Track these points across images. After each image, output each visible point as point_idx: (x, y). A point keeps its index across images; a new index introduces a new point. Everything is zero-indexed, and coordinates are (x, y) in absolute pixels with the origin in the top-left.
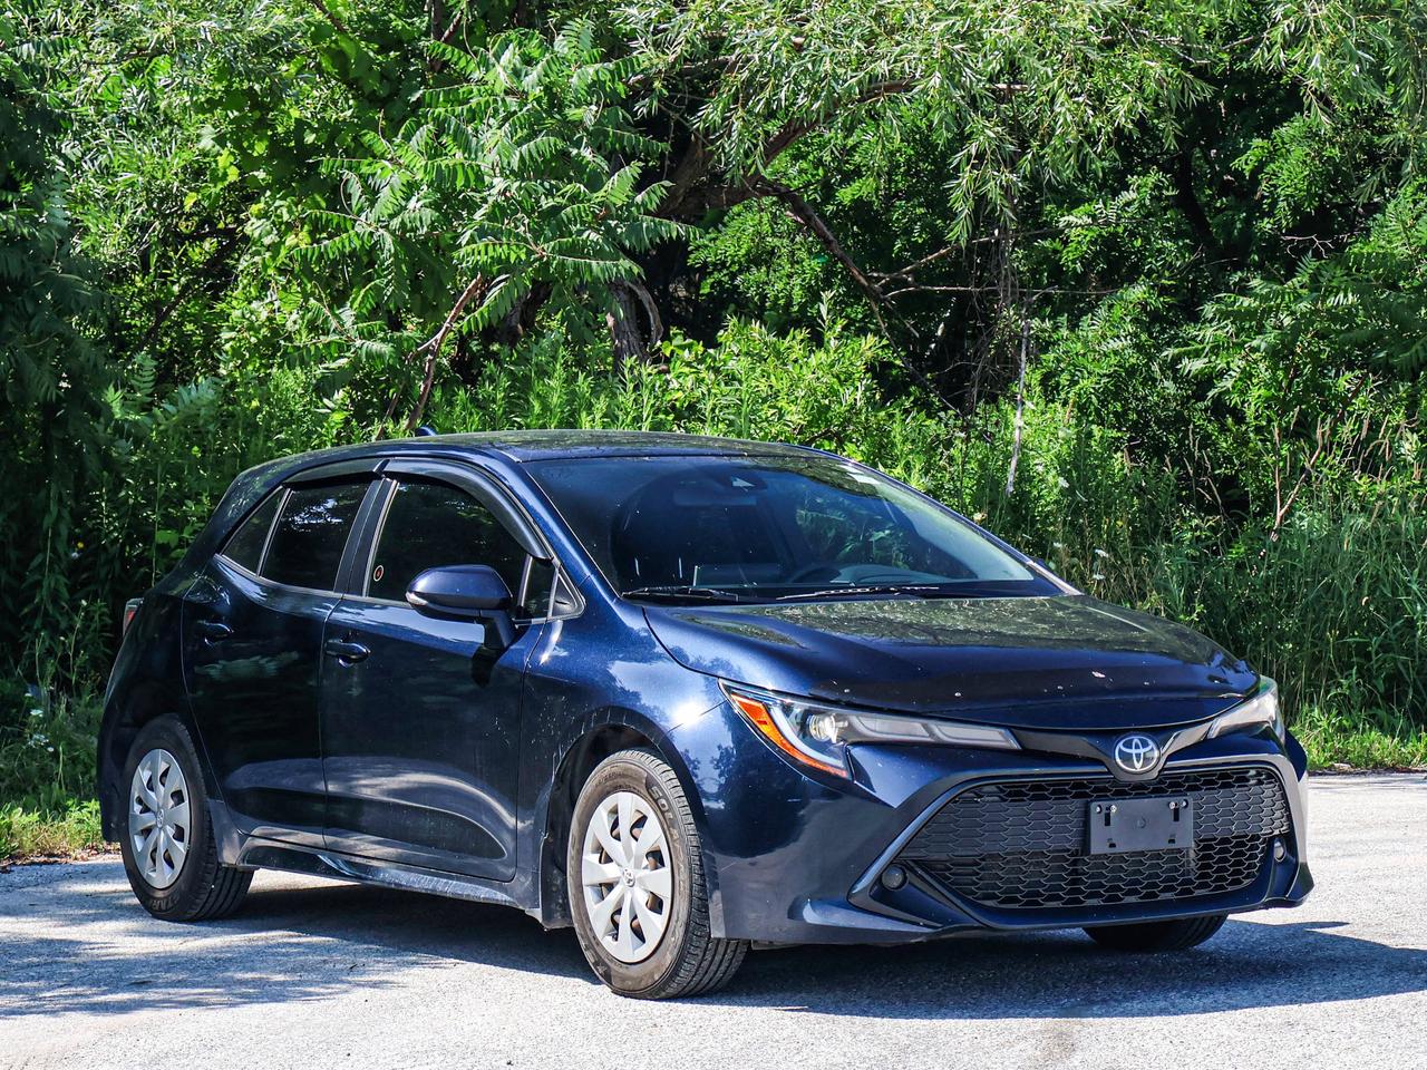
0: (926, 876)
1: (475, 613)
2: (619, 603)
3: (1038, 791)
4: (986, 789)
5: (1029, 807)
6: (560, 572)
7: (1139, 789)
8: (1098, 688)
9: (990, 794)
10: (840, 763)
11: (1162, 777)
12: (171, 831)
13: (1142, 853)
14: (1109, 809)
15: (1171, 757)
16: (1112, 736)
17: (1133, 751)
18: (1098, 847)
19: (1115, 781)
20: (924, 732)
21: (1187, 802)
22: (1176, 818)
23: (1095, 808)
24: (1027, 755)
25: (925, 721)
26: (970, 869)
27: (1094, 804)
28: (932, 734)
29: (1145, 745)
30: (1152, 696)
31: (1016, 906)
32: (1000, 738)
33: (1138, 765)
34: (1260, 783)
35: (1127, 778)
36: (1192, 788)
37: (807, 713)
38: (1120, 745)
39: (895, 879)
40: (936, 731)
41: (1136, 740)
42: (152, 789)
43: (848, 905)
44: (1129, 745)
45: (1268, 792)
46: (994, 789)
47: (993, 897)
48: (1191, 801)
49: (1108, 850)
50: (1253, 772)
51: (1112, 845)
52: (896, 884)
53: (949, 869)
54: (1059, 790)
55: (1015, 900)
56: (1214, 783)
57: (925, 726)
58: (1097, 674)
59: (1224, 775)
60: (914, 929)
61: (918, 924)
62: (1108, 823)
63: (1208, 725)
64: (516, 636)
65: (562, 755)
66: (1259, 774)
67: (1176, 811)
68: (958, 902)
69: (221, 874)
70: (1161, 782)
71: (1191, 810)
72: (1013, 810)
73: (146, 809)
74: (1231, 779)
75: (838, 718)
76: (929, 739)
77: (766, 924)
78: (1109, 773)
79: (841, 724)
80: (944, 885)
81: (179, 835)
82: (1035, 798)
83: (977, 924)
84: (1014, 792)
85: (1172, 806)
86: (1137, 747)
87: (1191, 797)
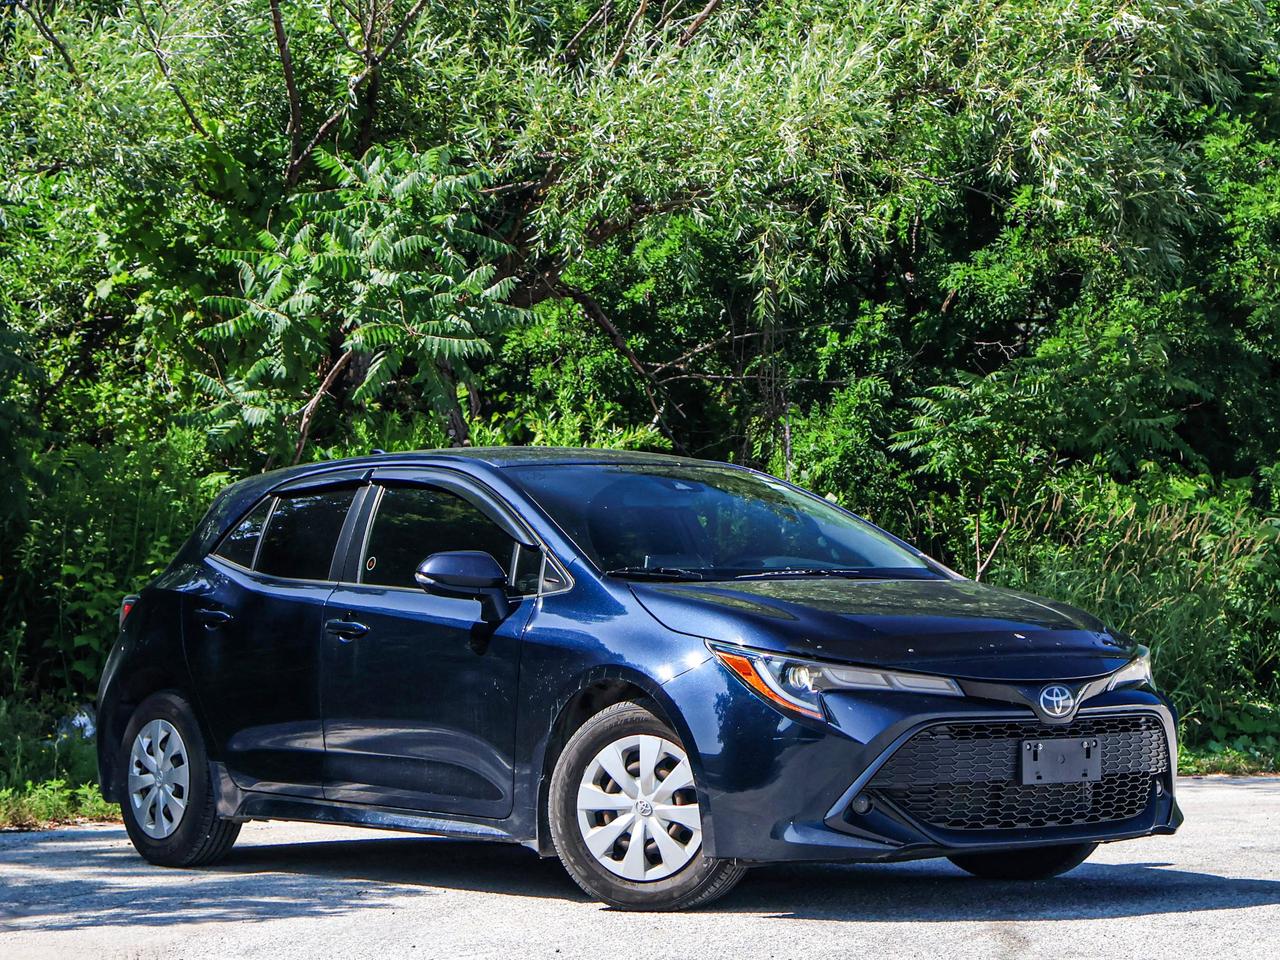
0: (891, 804)
1: (475, 591)
2: (606, 580)
3: (981, 731)
4: (938, 729)
5: (975, 745)
6: (548, 556)
7: (1059, 731)
8: (1022, 648)
9: (942, 733)
10: (816, 708)
11: (1076, 722)
12: (169, 789)
13: (1061, 785)
14: (1036, 746)
15: (1083, 705)
16: (1035, 687)
17: (1054, 699)
18: (1028, 778)
19: (1040, 724)
20: (884, 682)
21: (1097, 743)
22: (1088, 756)
23: (1026, 746)
24: (969, 701)
25: (885, 672)
26: (925, 797)
27: (1026, 742)
28: (890, 682)
29: (1063, 694)
30: (1064, 655)
31: (962, 828)
32: (947, 687)
33: (1058, 711)
34: (1149, 728)
35: (1048, 721)
36: (1099, 731)
37: (786, 667)
38: (1044, 693)
39: (862, 806)
40: (895, 681)
41: (1056, 690)
42: (152, 754)
43: (825, 827)
44: (1050, 693)
45: (1155, 737)
46: (945, 728)
47: (944, 820)
48: (1099, 742)
49: (1034, 781)
50: (1143, 719)
51: (1039, 778)
52: (863, 809)
53: (908, 796)
54: (997, 730)
55: (961, 823)
56: (1115, 727)
57: (885, 677)
58: (1019, 636)
59: (1123, 721)
60: (881, 847)
61: (884, 843)
62: (1035, 759)
63: (1109, 679)
64: (511, 609)
65: (559, 708)
66: (1148, 721)
67: (1088, 750)
68: (917, 824)
69: (216, 826)
70: (1075, 725)
71: (1099, 749)
72: (960, 745)
73: (145, 771)
74: (1129, 724)
75: (812, 670)
76: (888, 688)
77: (753, 846)
78: (1036, 717)
79: (816, 675)
80: (904, 810)
81: (179, 792)
82: (978, 737)
83: (932, 843)
84: (961, 732)
85: (1085, 745)
86: (1057, 695)
87: (1099, 738)
